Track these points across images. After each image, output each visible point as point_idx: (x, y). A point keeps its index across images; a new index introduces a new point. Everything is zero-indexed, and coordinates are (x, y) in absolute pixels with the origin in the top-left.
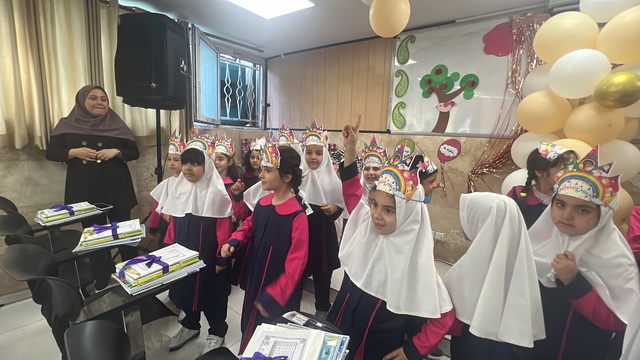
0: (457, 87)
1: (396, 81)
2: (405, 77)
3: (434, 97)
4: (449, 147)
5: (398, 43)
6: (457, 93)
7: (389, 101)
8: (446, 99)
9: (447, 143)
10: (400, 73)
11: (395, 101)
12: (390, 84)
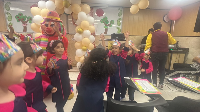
0: (27, 20)
1: (7, 16)
2: (10, 15)
3: (21, 22)
4: (28, 36)
5: (5, 4)
6: (27, 21)
7: (6, 22)
8: (25, 23)
9: (28, 35)
10: (7, 13)
11: (8, 22)
12: (5, 17)
